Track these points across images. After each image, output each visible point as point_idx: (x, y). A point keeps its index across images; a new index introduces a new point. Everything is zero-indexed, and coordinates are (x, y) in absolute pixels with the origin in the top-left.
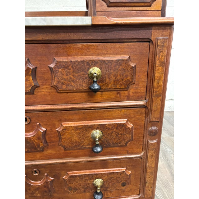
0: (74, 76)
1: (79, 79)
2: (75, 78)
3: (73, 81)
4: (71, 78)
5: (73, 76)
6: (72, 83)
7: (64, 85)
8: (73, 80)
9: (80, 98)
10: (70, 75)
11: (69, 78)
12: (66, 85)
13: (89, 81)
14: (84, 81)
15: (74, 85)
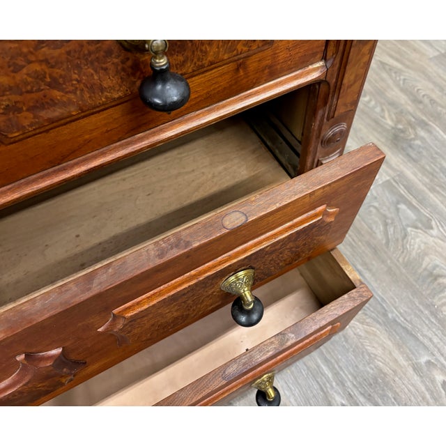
0: (52, 62)
1: (78, 67)
2: (57, 72)
3: (54, 84)
4: (39, 77)
5: (46, 61)
6: (57, 94)
7: (20, 110)
8: (54, 80)
9: (105, 129)
10: (30, 62)
11: (29, 79)
12: (28, 110)
13: (123, 62)
14: (106, 69)
15: (65, 99)
